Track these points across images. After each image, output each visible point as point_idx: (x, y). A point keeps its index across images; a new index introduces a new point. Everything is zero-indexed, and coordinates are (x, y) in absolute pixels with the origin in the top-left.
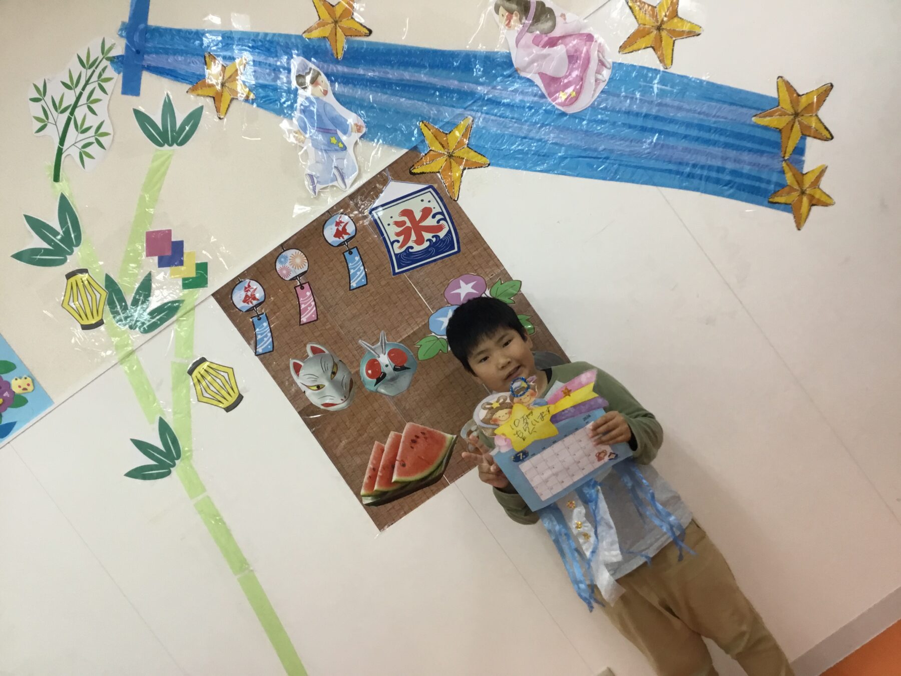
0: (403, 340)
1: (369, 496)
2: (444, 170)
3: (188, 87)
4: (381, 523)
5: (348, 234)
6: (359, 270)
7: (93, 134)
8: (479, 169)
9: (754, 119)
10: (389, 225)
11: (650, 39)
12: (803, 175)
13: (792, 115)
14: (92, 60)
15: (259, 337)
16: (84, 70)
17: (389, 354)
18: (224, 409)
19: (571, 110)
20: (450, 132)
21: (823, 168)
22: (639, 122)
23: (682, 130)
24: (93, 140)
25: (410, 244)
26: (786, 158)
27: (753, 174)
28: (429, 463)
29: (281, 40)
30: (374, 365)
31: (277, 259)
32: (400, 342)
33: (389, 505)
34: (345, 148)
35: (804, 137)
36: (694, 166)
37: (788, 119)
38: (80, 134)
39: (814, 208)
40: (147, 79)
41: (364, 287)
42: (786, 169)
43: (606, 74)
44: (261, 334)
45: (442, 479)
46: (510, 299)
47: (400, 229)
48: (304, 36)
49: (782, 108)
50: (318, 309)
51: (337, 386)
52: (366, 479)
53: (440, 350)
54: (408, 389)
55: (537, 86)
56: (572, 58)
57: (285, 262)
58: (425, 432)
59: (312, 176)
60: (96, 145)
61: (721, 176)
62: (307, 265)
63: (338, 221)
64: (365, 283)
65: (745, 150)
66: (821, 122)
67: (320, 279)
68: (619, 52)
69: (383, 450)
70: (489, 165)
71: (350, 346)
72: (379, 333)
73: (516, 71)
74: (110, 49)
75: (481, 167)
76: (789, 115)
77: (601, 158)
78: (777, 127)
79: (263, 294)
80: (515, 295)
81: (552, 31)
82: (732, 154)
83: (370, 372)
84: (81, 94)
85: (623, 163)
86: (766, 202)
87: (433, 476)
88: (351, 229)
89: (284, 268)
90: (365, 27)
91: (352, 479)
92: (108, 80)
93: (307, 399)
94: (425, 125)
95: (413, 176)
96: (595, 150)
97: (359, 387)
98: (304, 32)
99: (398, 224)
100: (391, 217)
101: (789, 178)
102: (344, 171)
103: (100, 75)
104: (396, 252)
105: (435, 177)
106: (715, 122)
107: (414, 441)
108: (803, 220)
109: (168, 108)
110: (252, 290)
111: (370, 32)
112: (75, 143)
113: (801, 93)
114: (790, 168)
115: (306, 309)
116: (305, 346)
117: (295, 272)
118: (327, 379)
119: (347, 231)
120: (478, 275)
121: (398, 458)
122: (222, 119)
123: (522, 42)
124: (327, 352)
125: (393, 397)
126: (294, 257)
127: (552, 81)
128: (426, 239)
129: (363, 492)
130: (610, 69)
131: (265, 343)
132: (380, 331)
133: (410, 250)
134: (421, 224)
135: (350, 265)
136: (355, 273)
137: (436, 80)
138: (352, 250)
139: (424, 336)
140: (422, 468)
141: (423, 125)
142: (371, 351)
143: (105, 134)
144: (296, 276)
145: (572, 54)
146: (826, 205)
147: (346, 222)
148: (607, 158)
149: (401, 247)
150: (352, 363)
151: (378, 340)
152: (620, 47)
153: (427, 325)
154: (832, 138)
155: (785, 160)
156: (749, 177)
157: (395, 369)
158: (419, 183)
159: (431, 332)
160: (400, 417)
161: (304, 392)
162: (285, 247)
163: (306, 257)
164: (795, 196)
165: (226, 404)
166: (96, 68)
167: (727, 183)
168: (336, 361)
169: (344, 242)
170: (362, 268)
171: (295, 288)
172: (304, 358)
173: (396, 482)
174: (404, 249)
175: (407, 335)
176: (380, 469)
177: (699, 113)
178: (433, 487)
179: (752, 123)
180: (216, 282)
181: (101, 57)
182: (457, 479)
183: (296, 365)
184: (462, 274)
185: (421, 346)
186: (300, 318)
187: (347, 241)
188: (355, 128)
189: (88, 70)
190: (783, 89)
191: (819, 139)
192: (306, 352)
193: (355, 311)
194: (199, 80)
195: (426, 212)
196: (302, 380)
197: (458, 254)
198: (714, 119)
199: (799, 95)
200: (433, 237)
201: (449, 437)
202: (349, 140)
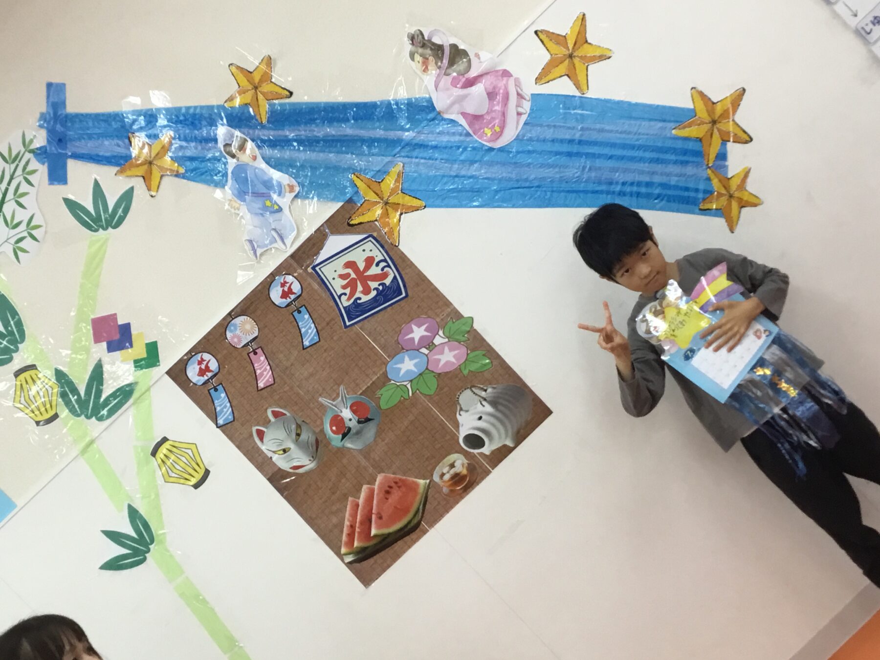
0: (363, 391)
1: (349, 554)
2: (381, 218)
3: (115, 169)
4: (367, 579)
5: (294, 293)
6: (310, 328)
7: (25, 228)
8: (415, 212)
9: (674, 132)
10: (334, 279)
11: (563, 68)
12: (729, 179)
13: (710, 123)
14: (14, 154)
15: (218, 409)
16: (7, 166)
17: (351, 407)
18: (192, 486)
19: (498, 145)
20: (382, 181)
21: (747, 170)
22: (565, 148)
23: (607, 151)
24: (25, 234)
25: (357, 295)
26: (710, 165)
27: (681, 184)
28: (406, 511)
29: (204, 112)
30: (337, 421)
31: (226, 328)
32: (361, 394)
33: (371, 561)
34: (280, 210)
35: (725, 141)
36: (624, 184)
37: (706, 127)
38: (12, 231)
39: (744, 210)
40: (73, 167)
41: (318, 344)
42: (712, 176)
43: (527, 106)
44: (220, 406)
45: (421, 526)
46: (464, 336)
47: (345, 282)
48: (226, 105)
49: (699, 117)
50: (274, 373)
51: (303, 446)
52: (344, 538)
53: (402, 396)
54: (375, 440)
55: (461, 125)
56: (491, 95)
57: (236, 329)
58: (398, 480)
59: (251, 241)
60: (29, 239)
61: (649, 190)
62: (257, 329)
63: (282, 282)
64: (318, 340)
65: (669, 163)
66: (739, 126)
67: (272, 342)
68: (536, 84)
69: (357, 505)
70: (425, 207)
71: (312, 405)
72: (339, 389)
73: (439, 113)
74: (31, 141)
75: (418, 210)
76: (707, 123)
77: (532, 187)
78: (696, 136)
79: (217, 364)
80: (468, 332)
81: (468, 72)
82: (659, 168)
83: (334, 428)
84: (7, 190)
85: (555, 189)
86: (697, 211)
87: (412, 524)
88: (296, 288)
89: (235, 336)
90: (284, 89)
91: (330, 539)
92: (33, 172)
93: (275, 464)
94: (357, 177)
95: (351, 228)
96: (526, 180)
97: (325, 446)
98: (225, 102)
99: (342, 277)
100: (335, 271)
101: (715, 183)
102: (282, 232)
103: (24, 168)
104: (345, 305)
105: (374, 225)
106: (638, 140)
107: (388, 492)
108: (735, 223)
109: (98, 192)
110: (205, 363)
111: (291, 93)
112: (8, 239)
113: (715, 101)
114: (715, 175)
115: (262, 374)
116: (266, 410)
117: (246, 338)
118: (293, 441)
119: (293, 291)
120: (429, 317)
121: (374, 511)
122: (155, 196)
123: (441, 85)
124: (288, 414)
125: (360, 451)
126: (243, 324)
127: (475, 119)
128: (372, 288)
129: (343, 550)
130: (529, 101)
131: (224, 415)
132: (339, 385)
133: (358, 301)
134: (365, 274)
135: (300, 324)
136: (307, 332)
137: (362, 132)
138: (300, 309)
139: (384, 385)
140: (400, 519)
141: (355, 177)
142: (334, 408)
143: (37, 227)
144: (248, 343)
145: (491, 91)
146: (755, 205)
147: (290, 283)
148: (538, 187)
149: (349, 299)
150: (315, 422)
151: (338, 394)
152: (536, 79)
153: (385, 374)
154: (751, 140)
155: (709, 168)
156: (676, 187)
157: (359, 422)
158: (359, 233)
159: (390, 380)
160: (371, 470)
161: (271, 458)
162: (232, 314)
163: (255, 321)
164: (723, 201)
165: (194, 481)
166: (19, 162)
167: (658, 197)
168: (299, 422)
169: (291, 302)
170: (313, 325)
171: (248, 354)
172: (267, 423)
173: (376, 536)
174: (352, 301)
175: (366, 387)
176: (357, 525)
177: (621, 133)
178: (413, 536)
179: (672, 136)
180: (169, 358)
181: (23, 150)
182: (436, 524)
183: (258, 431)
184: (412, 318)
185: (382, 395)
186: (257, 384)
187: (294, 300)
188: (288, 189)
189: (11, 165)
190: (698, 99)
191: (739, 143)
192: (267, 417)
193: (311, 370)
194: (126, 161)
195: (369, 261)
196: (266, 447)
197: (406, 299)
198: (636, 137)
199: (714, 103)
200: (379, 285)
201: (422, 482)
202: (284, 201)
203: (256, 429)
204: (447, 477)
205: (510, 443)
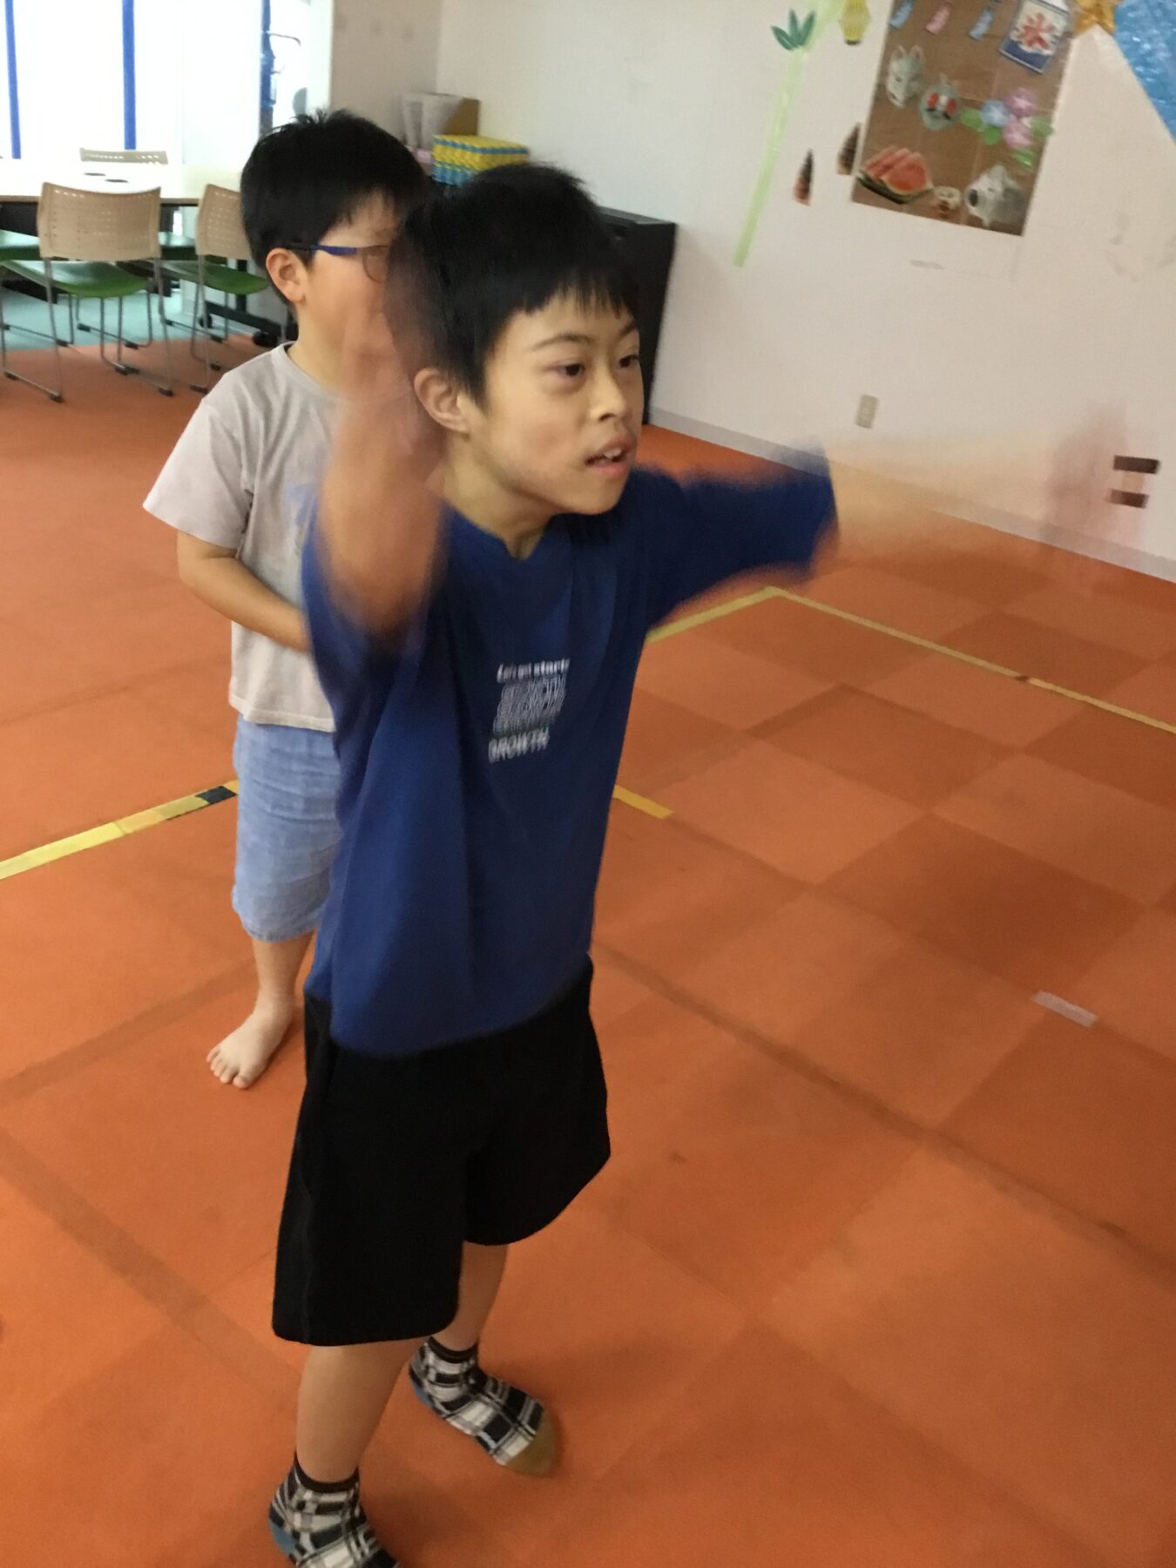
0: (964, 98)
1: (866, 176)
4: (857, 197)
8: (1104, 31)
10: (1025, 14)
15: (899, 13)
17: (949, 100)
18: (846, 40)
25: (1023, 40)
28: (906, 189)
30: (935, 97)
32: (961, 98)
41: (976, 41)
44: (903, 13)
45: (904, 205)
46: (1038, 136)
47: (1028, 24)
51: (908, 89)
53: (975, 126)
54: (938, 132)
58: (922, 167)
64: (979, 39)
69: (894, 154)
70: (1112, 34)
71: (936, 72)
72: (956, 81)
75: (1107, 32)
80: (1041, 137)
83: (930, 99)
87: (903, 199)
99: (1029, 19)
104: (1012, 37)
107: (912, 167)
115: (936, 22)
118: (907, 79)
120: (1037, 101)
121: (895, 168)
124: (922, 62)
125: (926, 128)
128: (1034, 46)
129: (863, 168)
132: (958, 79)
133: (1020, 45)
134: (1041, 33)
136: (980, 27)
139: (975, 109)
140: (901, 188)
142: (942, 87)
149: (1018, 37)
151: (952, 83)
153: (982, 103)
157: (943, 112)
159: (980, 110)
160: (919, 144)
161: (890, 74)
165: (849, 38)
168: (921, 73)
170: (986, 28)
173: (881, 181)
174: (1018, 39)
175: (968, 98)
178: (894, 204)
182: (910, 214)
183: (901, 52)
184: (1030, 90)
185: (969, 112)
186: (928, 25)
195: (1051, 28)
196: (896, 66)
197: (1040, 75)
200: (1039, 49)
201: (929, 184)
203: (901, 49)
204: (943, 198)
205: (986, 221)
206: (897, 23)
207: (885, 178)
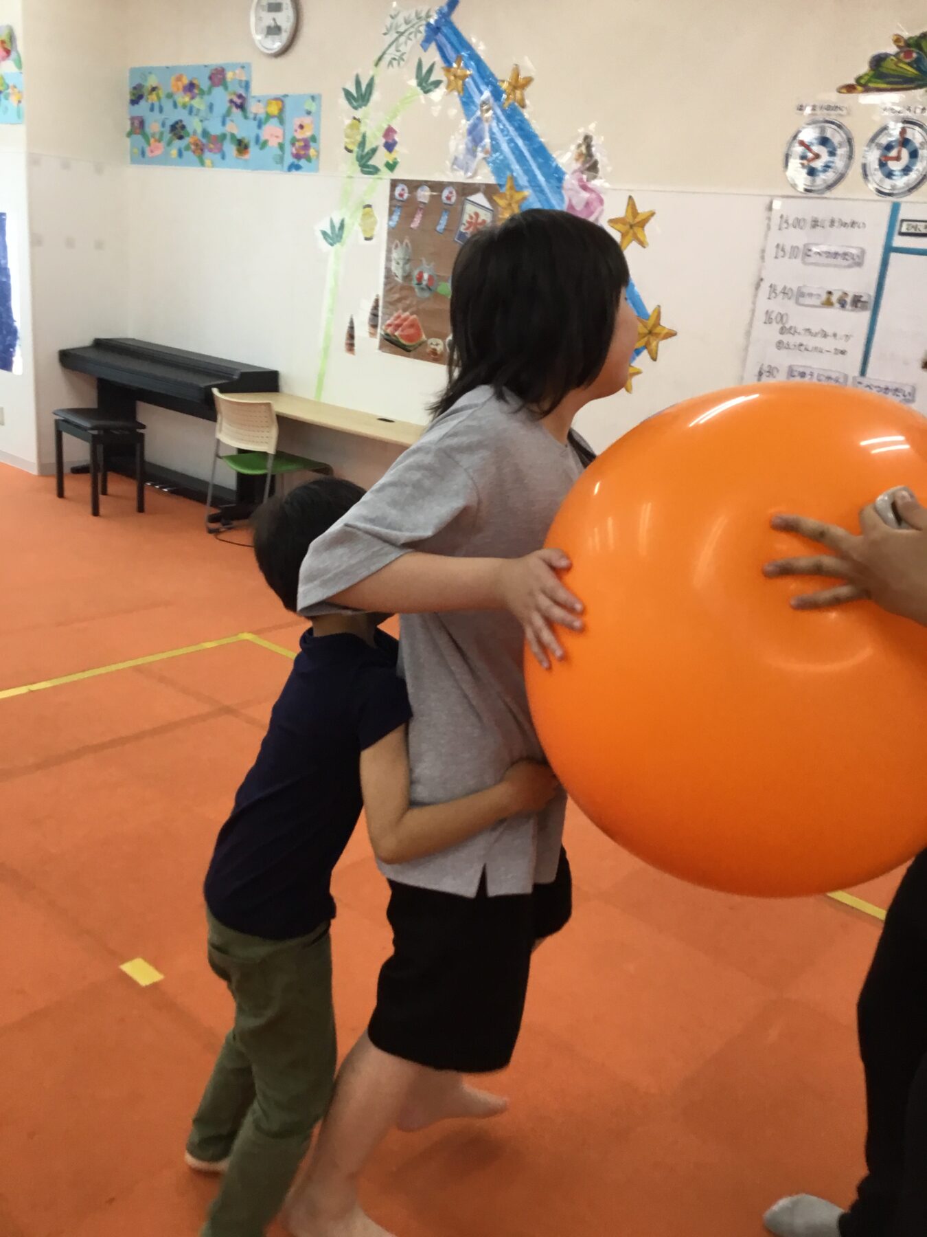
0: (438, 275)
1: (384, 331)
3: (444, 65)
4: (381, 347)
5: (451, 201)
6: (443, 224)
7: (399, 56)
10: (468, 213)
11: (624, 227)
13: (649, 331)
14: (420, 16)
15: (394, 217)
16: (415, 18)
17: (429, 276)
18: (364, 237)
21: (640, 371)
24: (397, 58)
25: (468, 231)
28: (411, 341)
29: (489, 75)
30: (421, 275)
31: (420, 186)
32: (436, 275)
34: (476, 157)
35: (645, 347)
37: (645, 331)
40: (433, 46)
41: (440, 234)
44: (396, 216)
47: (469, 220)
48: (498, 81)
49: (648, 323)
50: (419, 226)
51: (404, 270)
52: (387, 323)
54: (426, 300)
56: (587, 205)
57: (423, 191)
58: (418, 325)
60: (397, 62)
62: (428, 200)
63: (450, 191)
64: (442, 232)
66: (657, 348)
67: (429, 212)
68: (609, 222)
69: (400, 316)
71: (419, 256)
72: (429, 261)
73: (562, 187)
74: (430, 16)
76: (648, 329)
79: (407, 198)
83: (418, 276)
84: (407, 30)
87: (409, 348)
88: (453, 200)
89: (421, 193)
90: (524, 101)
92: (420, 32)
93: (391, 264)
95: (490, 200)
97: (410, 279)
98: (500, 80)
99: (471, 217)
100: (470, 211)
103: (419, 27)
104: (461, 230)
105: (498, 208)
107: (412, 325)
109: (431, 68)
110: (404, 192)
111: (525, 107)
112: (392, 54)
113: (661, 323)
115: (415, 222)
116: (405, 238)
117: (423, 199)
118: (403, 263)
121: (402, 326)
122: (447, 94)
123: (574, 175)
124: (410, 250)
125: (418, 297)
126: (426, 192)
127: (571, 208)
129: (383, 327)
131: (393, 222)
134: (477, 226)
135: (442, 217)
136: (441, 224)
138: (447, 211)
140: (407, 340)
141: (510, 177)
142: (423, 267)
143: (403, 60)
144: (422, 202)
145: (589, 202)
147: (453, 195)
149: (465, 229)
150: (415, 265)
151: (429, 265)
152: (611, 220)
154: (655, 360)
157: (427, 285)
158: (492, 205)
160: (415, 309)
161: (392, 260)
162: (426, 183)
163: (430, 196)
165: (366, 236)
166: (420, 22)
168: (411, 259)
170: (445, 224)
171: (418, 207)
173: (395, 336)
175: (440, 274)
176: (394, 324)
178: (405, 353)
180: (396, 174)
181: (425, 17)
182: (414, 359)
183: (397, 244)
185: (441, 285)
186: (411, 224)
187: (448, 204)
188: (486, 151)
189: (416, 20)
190: (656, 314)
191: (650, 355)
192: (404, 242)
193: (430, 242)
194: (450, 66)
196: (395, 254)
199: (659, 324)
201: (424, 337)
202: (480, 155)
203: (398, 242)
204: (433, 347)
206: (393, 224)
207: (396, 334)
